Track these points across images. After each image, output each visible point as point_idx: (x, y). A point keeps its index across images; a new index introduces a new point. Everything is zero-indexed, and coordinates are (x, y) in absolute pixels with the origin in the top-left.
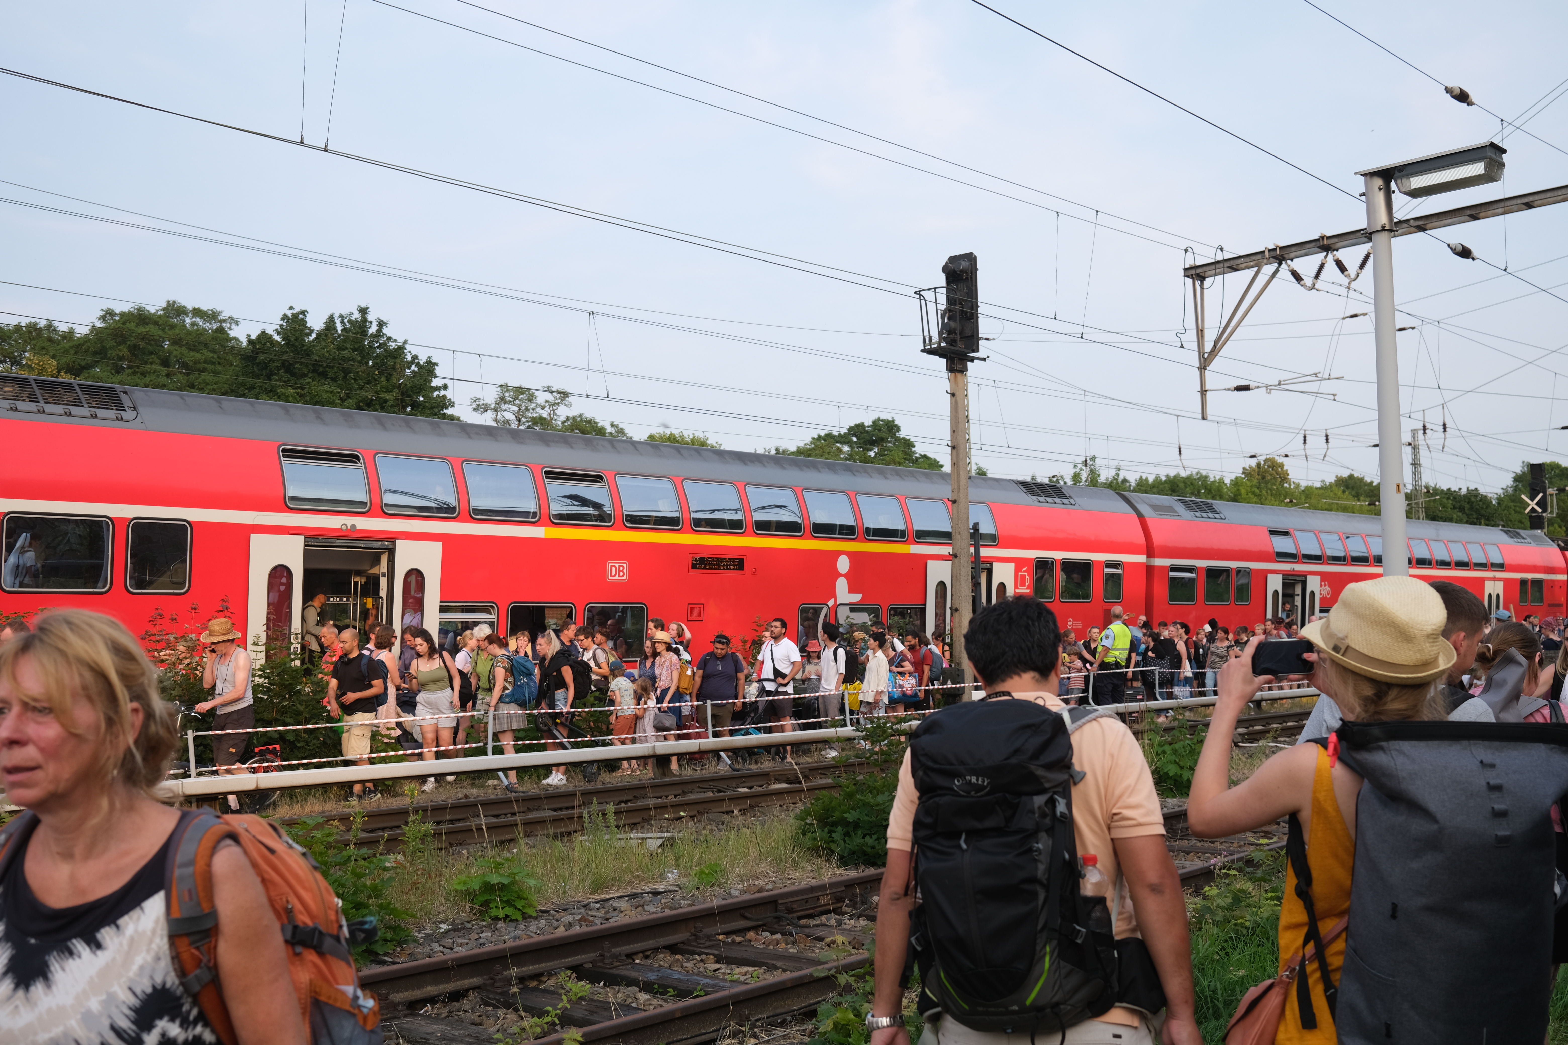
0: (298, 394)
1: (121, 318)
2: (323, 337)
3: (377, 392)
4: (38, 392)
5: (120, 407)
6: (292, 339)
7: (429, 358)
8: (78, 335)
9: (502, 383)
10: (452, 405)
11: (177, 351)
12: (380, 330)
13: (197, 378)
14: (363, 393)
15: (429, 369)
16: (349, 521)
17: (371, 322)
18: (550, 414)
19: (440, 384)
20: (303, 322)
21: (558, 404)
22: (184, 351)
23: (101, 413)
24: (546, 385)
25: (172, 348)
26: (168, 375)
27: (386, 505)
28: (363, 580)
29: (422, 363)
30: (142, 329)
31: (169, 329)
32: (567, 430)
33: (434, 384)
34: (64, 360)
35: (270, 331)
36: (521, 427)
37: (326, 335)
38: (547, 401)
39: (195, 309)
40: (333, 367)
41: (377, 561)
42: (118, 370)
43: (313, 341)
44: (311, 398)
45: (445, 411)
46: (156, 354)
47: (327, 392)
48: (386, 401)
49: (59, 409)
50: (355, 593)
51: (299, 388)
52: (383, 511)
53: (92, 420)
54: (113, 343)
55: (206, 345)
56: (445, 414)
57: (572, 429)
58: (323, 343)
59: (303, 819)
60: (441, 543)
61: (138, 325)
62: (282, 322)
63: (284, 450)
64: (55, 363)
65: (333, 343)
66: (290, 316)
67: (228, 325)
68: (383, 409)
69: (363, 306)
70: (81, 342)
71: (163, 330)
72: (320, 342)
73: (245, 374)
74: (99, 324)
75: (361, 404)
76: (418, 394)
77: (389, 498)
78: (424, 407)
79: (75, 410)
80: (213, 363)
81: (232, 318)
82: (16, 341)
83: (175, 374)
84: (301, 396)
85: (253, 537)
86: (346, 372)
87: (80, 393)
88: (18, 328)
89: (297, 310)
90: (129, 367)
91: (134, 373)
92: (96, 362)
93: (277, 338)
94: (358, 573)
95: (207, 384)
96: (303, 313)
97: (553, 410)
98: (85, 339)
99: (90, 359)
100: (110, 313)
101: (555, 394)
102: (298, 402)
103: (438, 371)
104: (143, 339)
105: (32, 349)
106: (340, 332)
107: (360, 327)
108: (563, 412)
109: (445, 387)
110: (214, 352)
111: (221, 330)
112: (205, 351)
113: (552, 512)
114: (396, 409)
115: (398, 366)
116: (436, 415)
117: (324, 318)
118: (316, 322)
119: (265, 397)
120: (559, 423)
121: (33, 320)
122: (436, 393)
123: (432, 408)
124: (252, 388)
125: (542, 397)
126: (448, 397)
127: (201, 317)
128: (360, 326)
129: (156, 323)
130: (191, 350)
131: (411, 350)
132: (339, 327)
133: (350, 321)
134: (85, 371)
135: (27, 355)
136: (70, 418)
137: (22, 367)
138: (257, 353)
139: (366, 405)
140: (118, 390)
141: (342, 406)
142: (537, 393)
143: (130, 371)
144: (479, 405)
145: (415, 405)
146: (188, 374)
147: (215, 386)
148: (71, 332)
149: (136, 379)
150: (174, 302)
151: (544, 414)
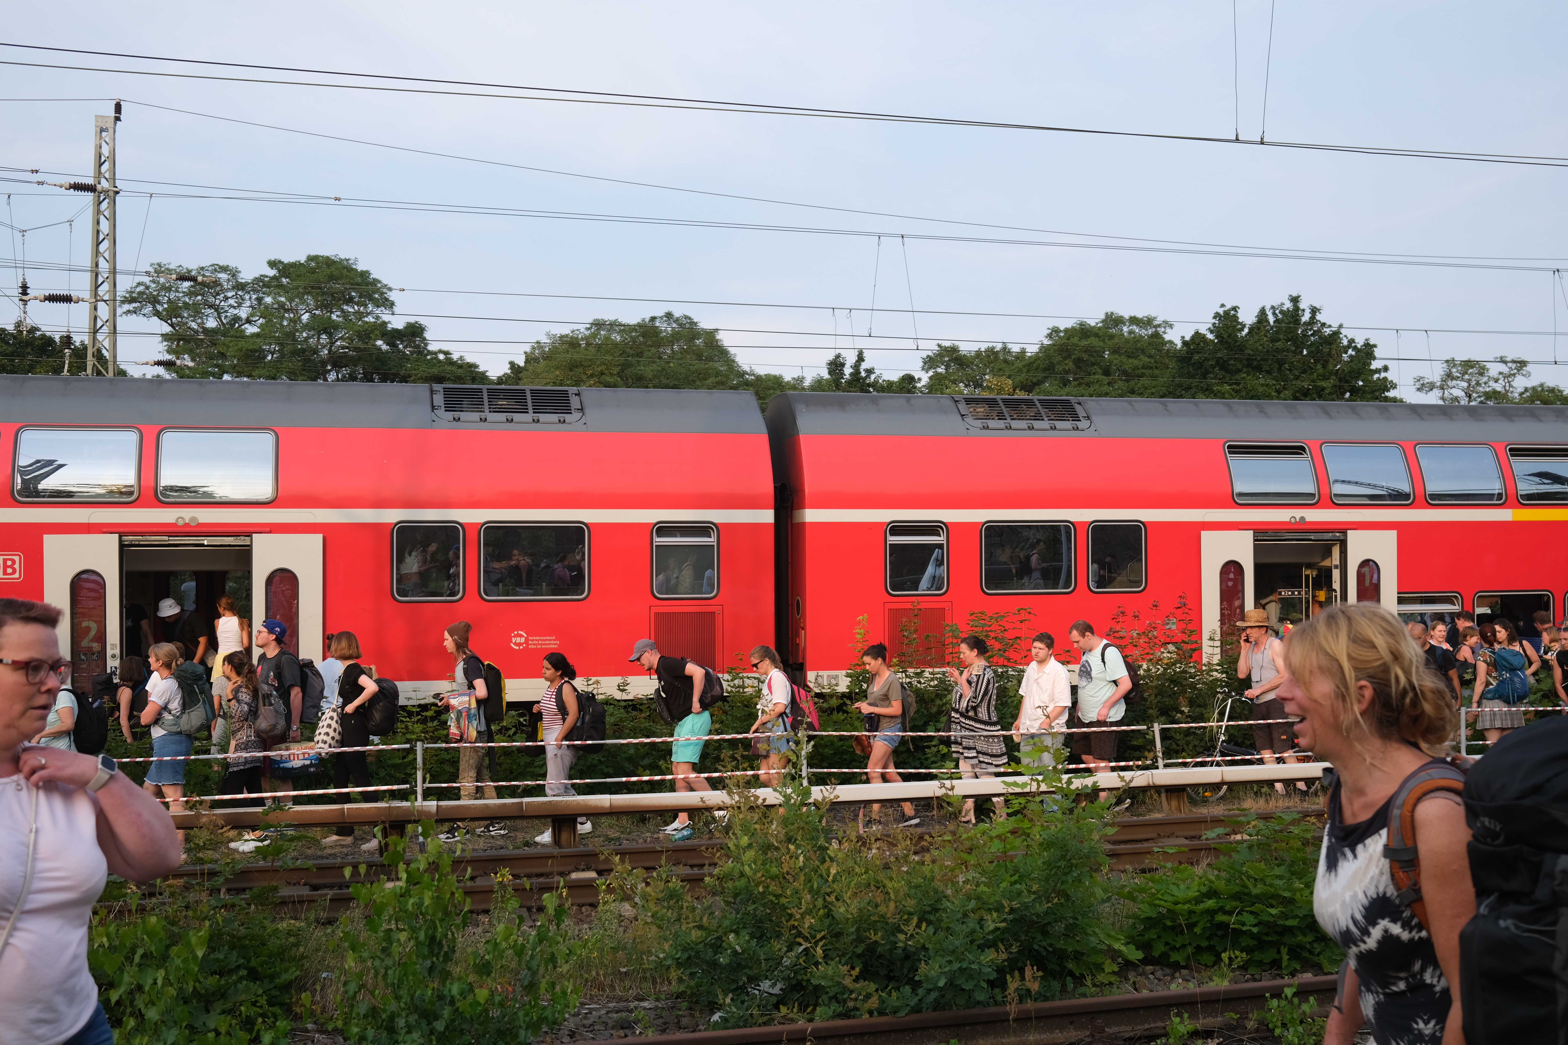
0: (1233, 390)
1: (1065, 334)
2: (1256, 330)
3: (1313, 381)
4: (1005, 410)
5: (1076, 418)
6: (1225, 336)
7: (1367, 340)
8: (1029, 354)
9: (1449, 358)
10: (1394, 386)
11: (1117, 360)
12: (1313, 317)
13: (1136, 384)
14: (1299, 383)
15: (1368, 351)
16: (1298, 514)
17: (1304, 310)
18: (1505, 387)
19: (1380, 367)
20: (1235, 318)
21: (1514, 375)
22: (1124, 359)
23: (1059, 424)
24: (1499, 355)
25: (1113, 357)
26: (1109, 384)
27: (1335, 495)
28: (1315, 573)
29: (1359, 346)
30: (1084, 343)
31: (1109, 340)
32: (1526, 402)
33: (1373, 367)
34: (1018, 379)
35: (1203, 330)
36: (1472, 404)
37: (1259, 329)
38: (1500, 373)
39: (1131, 318)
40: (1267, 360)
41: (1328, 553)
42: (1066, 383)
43: (1246, 335)
44: (1247, 393)
45: (1387, 394)
46: (1098, 364)
47: (1262, 385)
48: (1323, 389)
49: (1023, 424)
50: (1307, 586)
51: (1234, 384)
52: (1333, 502)
53: (1052, 431)
54: (1059, 358)
55: (1143, 351)
56: (1386, 397)
57: (1531, 400)
58: (1256, 337)
59: (1278, 814)
60: (1395, 532)
61: (1080, 339)
62: (1214, 321)
63: (1229, 447)
64: (1011, 382)
65: (1266, 336)
66: (1222, 313)
67: (1163, 329)
68: (1320, 397)
69: (1295, 294)
70: (1032, 360)
71: (1103, 341)
72: (1253, 336)
73: (1181, 376)
74: (1047, 342)
75: (1298, 395)
76: (1357, 378)
77: (1338, 489)
78: (1364, 392)
79: (1037, 424)
80: (1151, 368)
81: (1165, 322)
82: (977, 366)
83: (1115, 382)
84: (1237, 391)
85: (1204, 534)
86: (1280, 363)
87: (1040, 407)
88: (978, 353)
89: (1228, 307)
90: (1075, 380)
91: (1080, 384)
92: (1046, 377)
93: (1210, 336)
94: (1309, 566)
95: (1146, 388)
96: (1235, 309)
97: (1509, 382)
98: (1036, 358)
99: (1040, 375)
100: (1055, 331)
101: (1510, 365)
102: (1234, 398)
103: (1377, 352)
104: (1086, 351)
105: (991, 371)
106: (1272, 323)
107: (1292, 317)
108: (1520, 383)
109: (1386, 369)
110: (1150, 356)
111: (1156, 335)
112: (1142, 357)
113: (1520, 493)
114: (1334, 396)
115: (1334, 352)
116: (1377, 398)
117: (1256, 312)
118: (1248, 317)
119: (1201, 396)
120: (1516, 395)
121: (991, 345)
122: (1376, 376)
123: (1373, 392)
124: (1189, 388)
125: (1494, 369)
126: (1390, 379)
127: (1137, 325)
128: (1293, 315)
129: (1097, 335)
130: (1129, 357)
131: (1347, 334)
132: (1271, 319)
133: (1281, 312)
134: (1037, 387)
135: (987, 377)
136: (1033, 431)
137: (983, 388)
138: (1192, 354)
139: (1303, 395)
140: (1073, 402)
141: (1278, 398)
142: (1488, 365)
143: (1076, 383)
144: (1423, 385)
145: (1355, 391)
146: (1128, 381)
147: (1154, 390)
148: (1023, 351)
149: (1082, 389)
150: (1112, 313)
151: (1498, 387)
